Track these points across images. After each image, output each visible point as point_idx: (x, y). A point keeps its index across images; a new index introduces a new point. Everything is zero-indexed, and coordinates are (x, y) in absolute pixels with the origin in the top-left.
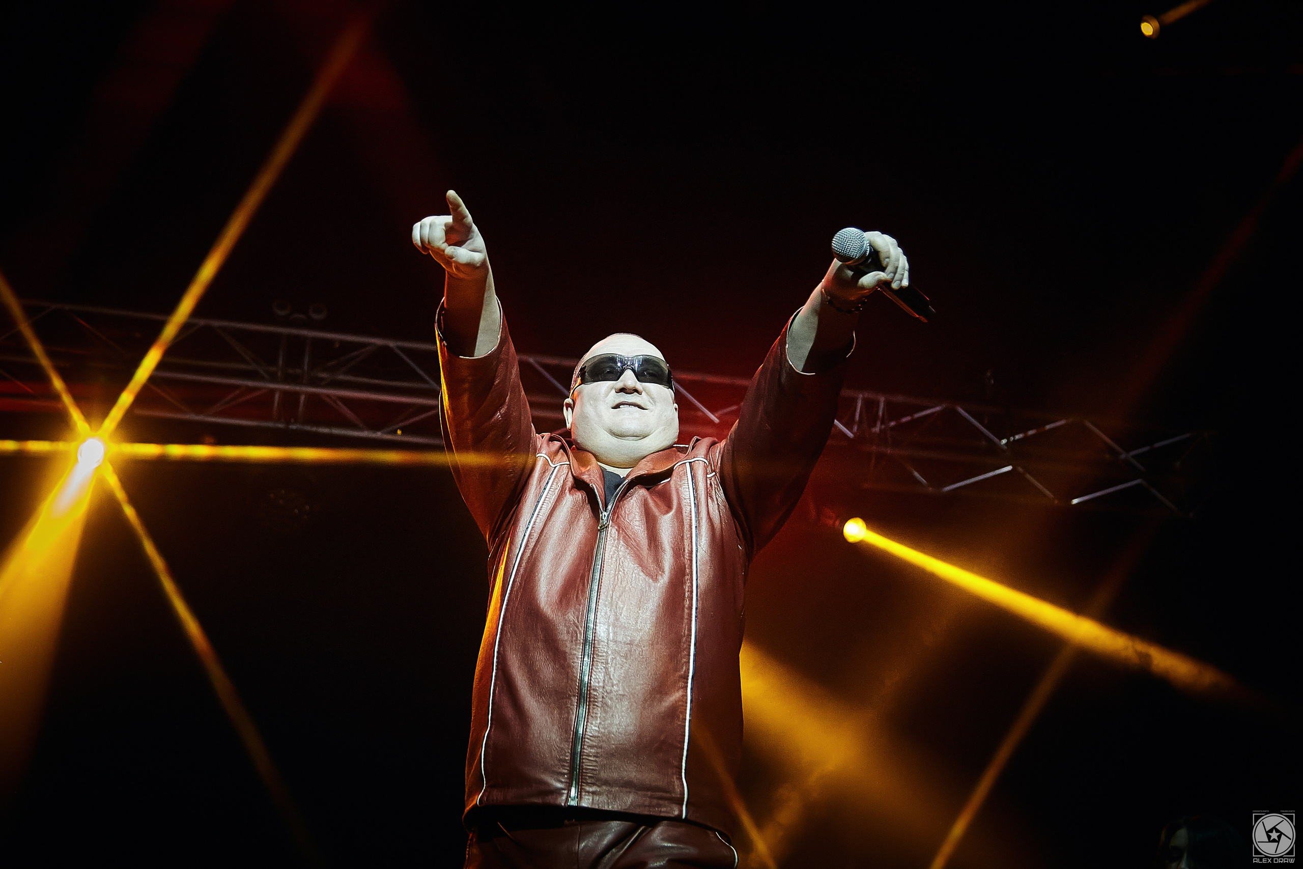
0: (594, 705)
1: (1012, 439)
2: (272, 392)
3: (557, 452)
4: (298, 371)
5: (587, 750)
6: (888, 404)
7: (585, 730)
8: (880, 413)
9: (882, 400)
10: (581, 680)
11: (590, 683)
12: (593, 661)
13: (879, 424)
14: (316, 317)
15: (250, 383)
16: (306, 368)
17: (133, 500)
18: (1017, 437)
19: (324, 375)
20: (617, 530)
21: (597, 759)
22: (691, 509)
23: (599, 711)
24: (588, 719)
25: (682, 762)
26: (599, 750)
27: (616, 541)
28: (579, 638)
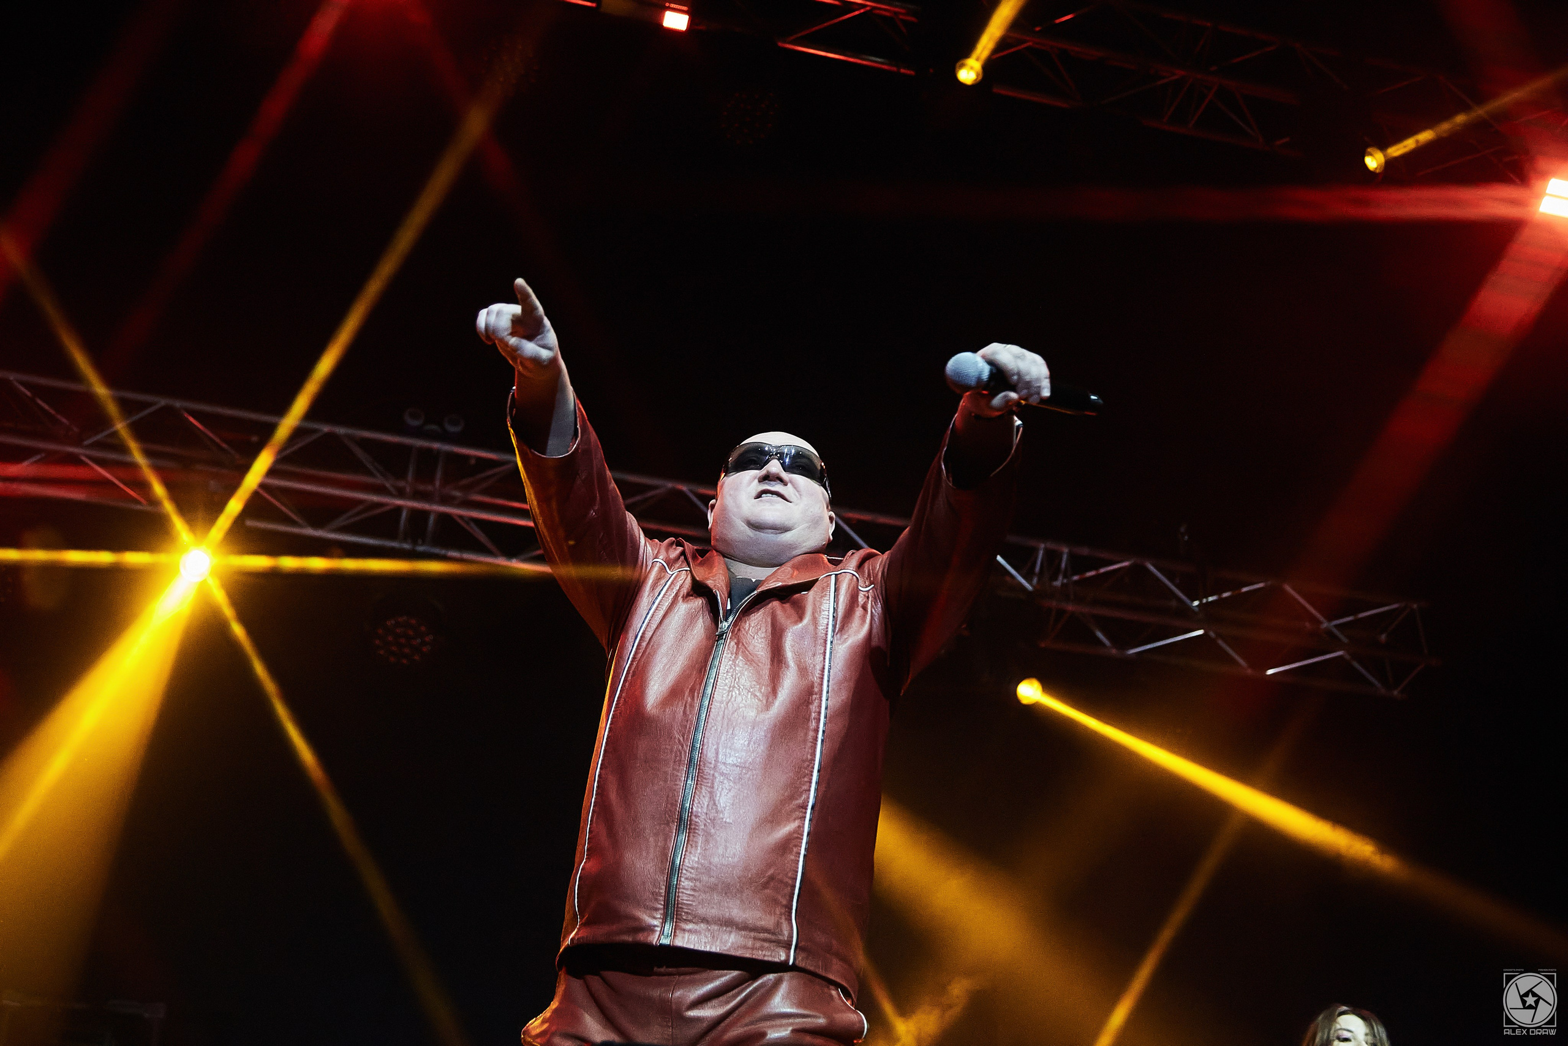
0: (694, 833)
1: (1204, 601)
2: (398, 509)
3: (677, 559)
4: (430, 488)
5: (685, 883)
6: (1071, 556)
7: (683, 861)
8: (1063, 565)
9: (1066, 550)
10: (683, 805)
11: (692, 808)
12: (697, 784)
13: (1060, 578)
14: (452, 429)
15: (375, 498)
16: (438, 483)
17: (243, 618)
18: (1211, 599)
19: (457, 494)
20: (736, 643)
21: (696, 894)
22: (828, 622)
23: (700, 840)
24: (686, 848)
25: (792, 901)
26: (698, 884)
27: (734, 655)
28: (683, 758)
